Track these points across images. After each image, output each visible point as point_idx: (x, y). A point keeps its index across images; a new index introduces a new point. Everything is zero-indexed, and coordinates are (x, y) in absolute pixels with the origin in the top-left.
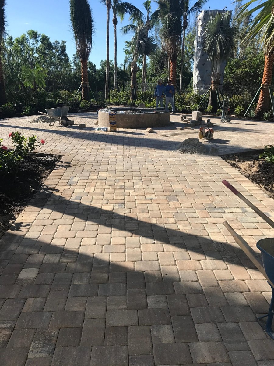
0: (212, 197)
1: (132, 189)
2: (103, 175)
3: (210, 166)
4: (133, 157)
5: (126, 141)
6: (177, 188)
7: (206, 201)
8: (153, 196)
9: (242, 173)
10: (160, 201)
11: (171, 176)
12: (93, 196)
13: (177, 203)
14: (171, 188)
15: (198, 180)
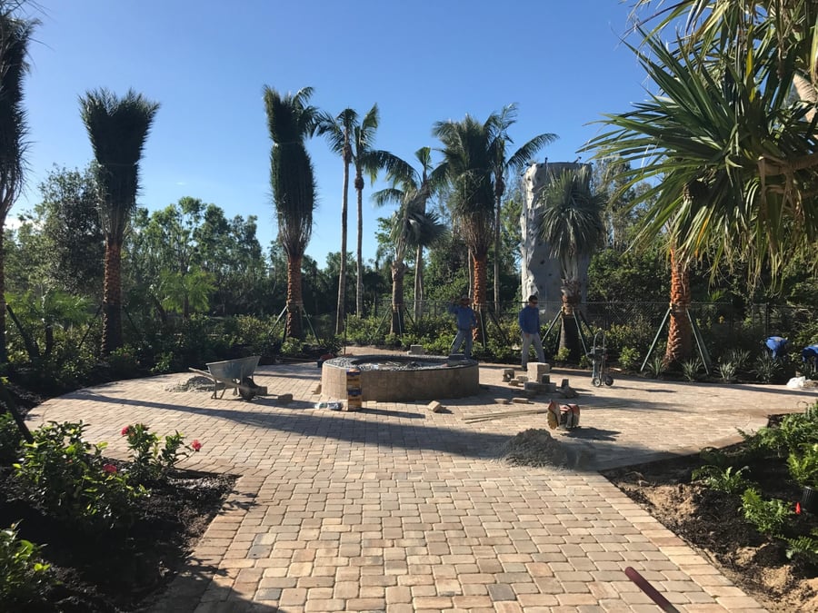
0: (596, 585)
1: (402, 568)
2: (331, 528)
3: (581, 498)
4: (400, 476)
5: (382, 433)
6: (510, 560)
7: (584, 600)
8: (454, 587)
9: (657, 518)
10: (473, 600)
11: (494, 528)
12: (309, 588)
13: (514, 605)
14: (495, 563)
15: (557, 539)
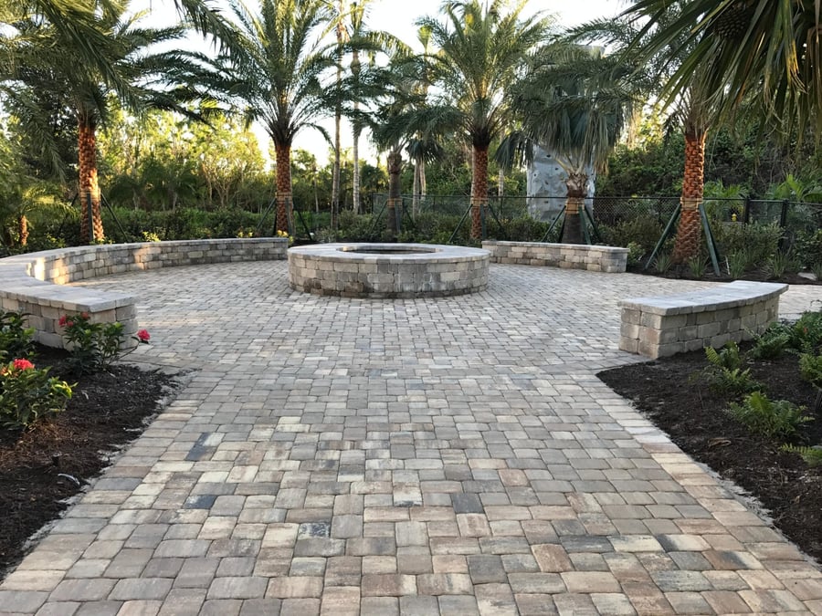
0: (576, 497)
1: (358, 473)
2: (287, 428)
3: (569, 399)
4: (374, 372)
5: (363, 328)
6: (483, 466)
7: (560, 513)
8: (415, 496)
10: (434, 511)
11: (468, 429)
12: (247, 496)
13: (480, 518)
14: (465, 469)
15: (536, 443)
